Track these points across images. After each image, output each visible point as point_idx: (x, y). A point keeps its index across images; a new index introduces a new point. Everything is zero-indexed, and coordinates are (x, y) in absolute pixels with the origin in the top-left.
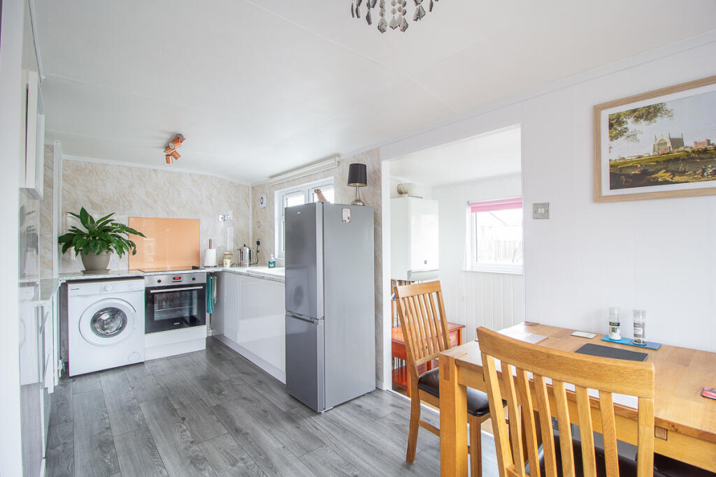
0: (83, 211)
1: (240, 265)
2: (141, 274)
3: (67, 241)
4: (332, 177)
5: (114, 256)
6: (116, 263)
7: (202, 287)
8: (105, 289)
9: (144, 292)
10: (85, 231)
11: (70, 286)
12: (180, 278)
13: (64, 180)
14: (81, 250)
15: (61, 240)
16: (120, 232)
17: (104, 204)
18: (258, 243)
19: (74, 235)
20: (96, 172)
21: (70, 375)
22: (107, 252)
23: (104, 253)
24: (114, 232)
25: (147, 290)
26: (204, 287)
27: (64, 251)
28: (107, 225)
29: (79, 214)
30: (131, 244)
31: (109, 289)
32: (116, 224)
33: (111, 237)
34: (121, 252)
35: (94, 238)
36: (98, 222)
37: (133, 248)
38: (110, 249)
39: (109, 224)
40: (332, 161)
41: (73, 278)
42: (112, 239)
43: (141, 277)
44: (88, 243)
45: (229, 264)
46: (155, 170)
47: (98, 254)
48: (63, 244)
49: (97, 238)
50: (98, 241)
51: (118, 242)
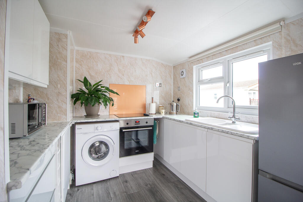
0: (85, 78)
1: (170, 113)
2: (117, 119)
3: (76, 97)
4: (271, 43)
5: (102, 106)
6: (103, 111)
7: (151, 128)
8: (97, 129)
9: (119, 131)
10: (87, 91)
11: (77, 127)
12: (139, 122)
13: (77, 62)
14: (84, 103)
15: (73, 96)
16: (105, 92)
17: (97, 76)
18: (179, 100)
19: (80, 94)
20: (93, 57)
21: (76, 185)
22: (98, 104)
23: (97, 105)
24: (102, 92)
25: (121, 129)
26: (153, 128)
27: (75, 103)
28: (98, 88)
29: (83, 81)
30: (111, 100)
31: (99, 129)
32: (103, 87)
33: (101, 95)
34: (106, 105)
35: (91, 95)
36: (94, 86)
37: (112, 102)
38: (100, 103)
39: (100, 87)
40: (277, 25)
41: (79, 121)
42: (101, 96)
43: (117, 121)
44: (88, 99)
45: (164, 113)
46: (123, 56)
47: (93, 106)
48: (74, 99)
49: (93, 96)
50: (93, 97)
51: (104, 98)
